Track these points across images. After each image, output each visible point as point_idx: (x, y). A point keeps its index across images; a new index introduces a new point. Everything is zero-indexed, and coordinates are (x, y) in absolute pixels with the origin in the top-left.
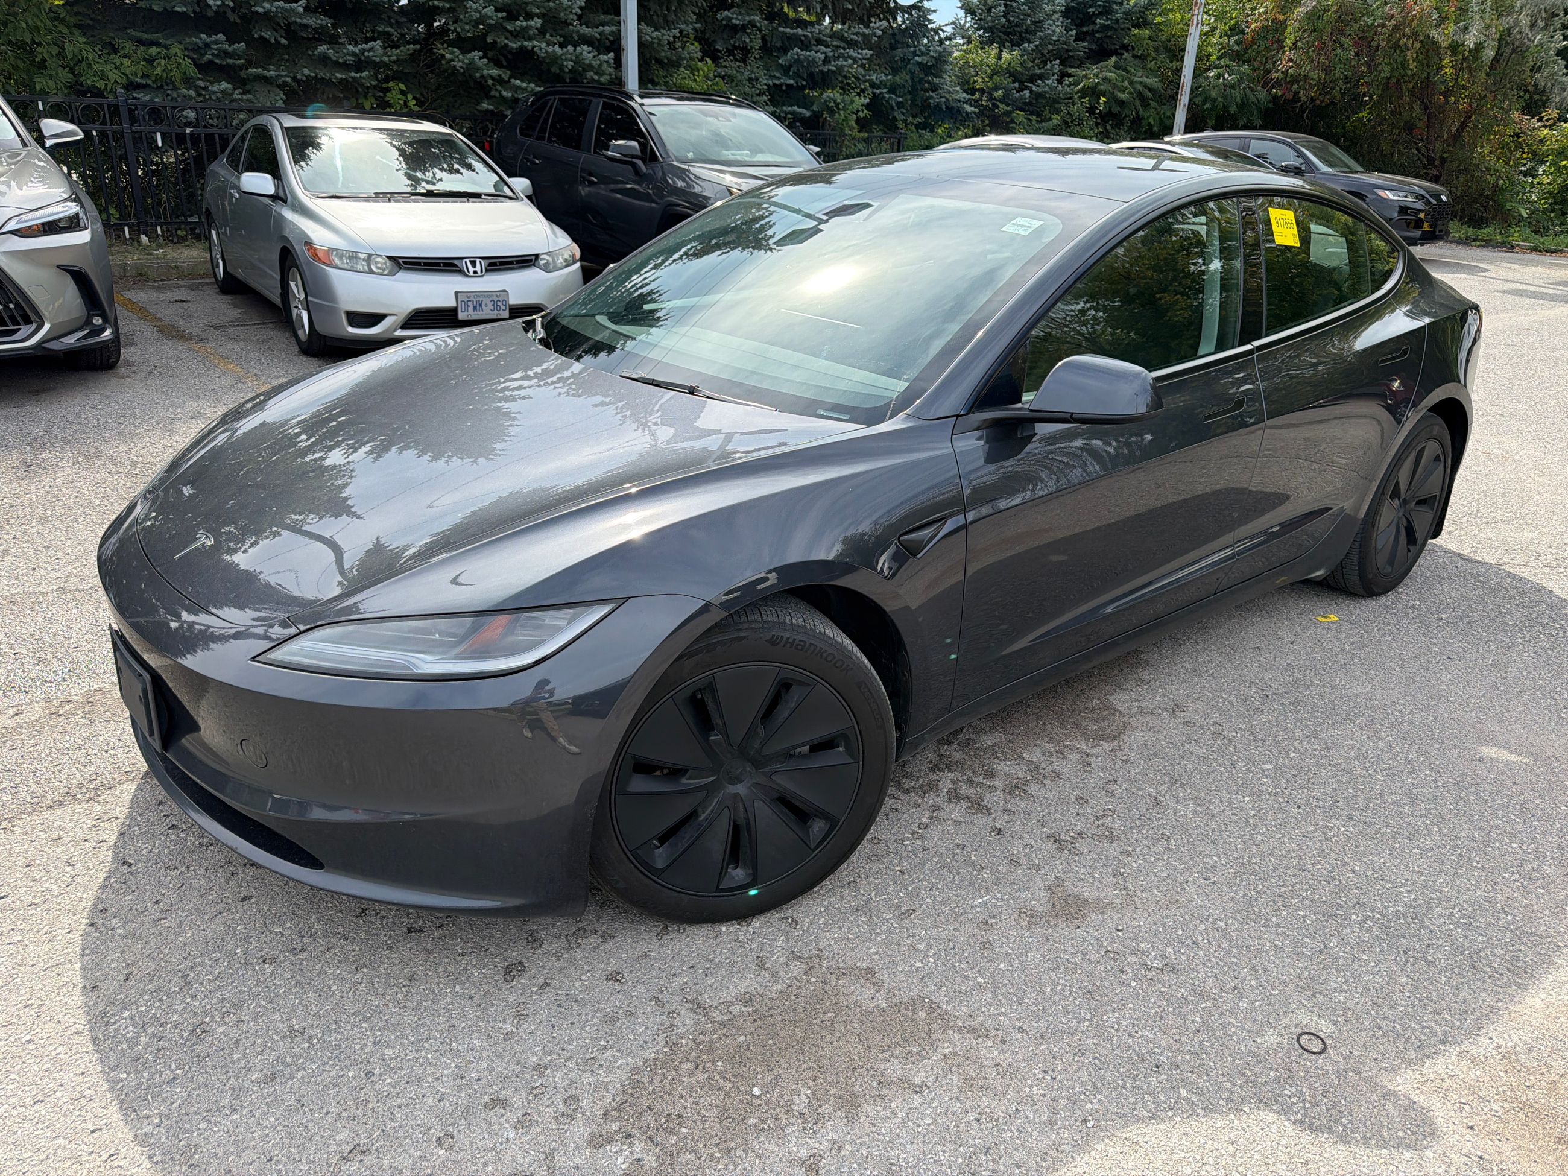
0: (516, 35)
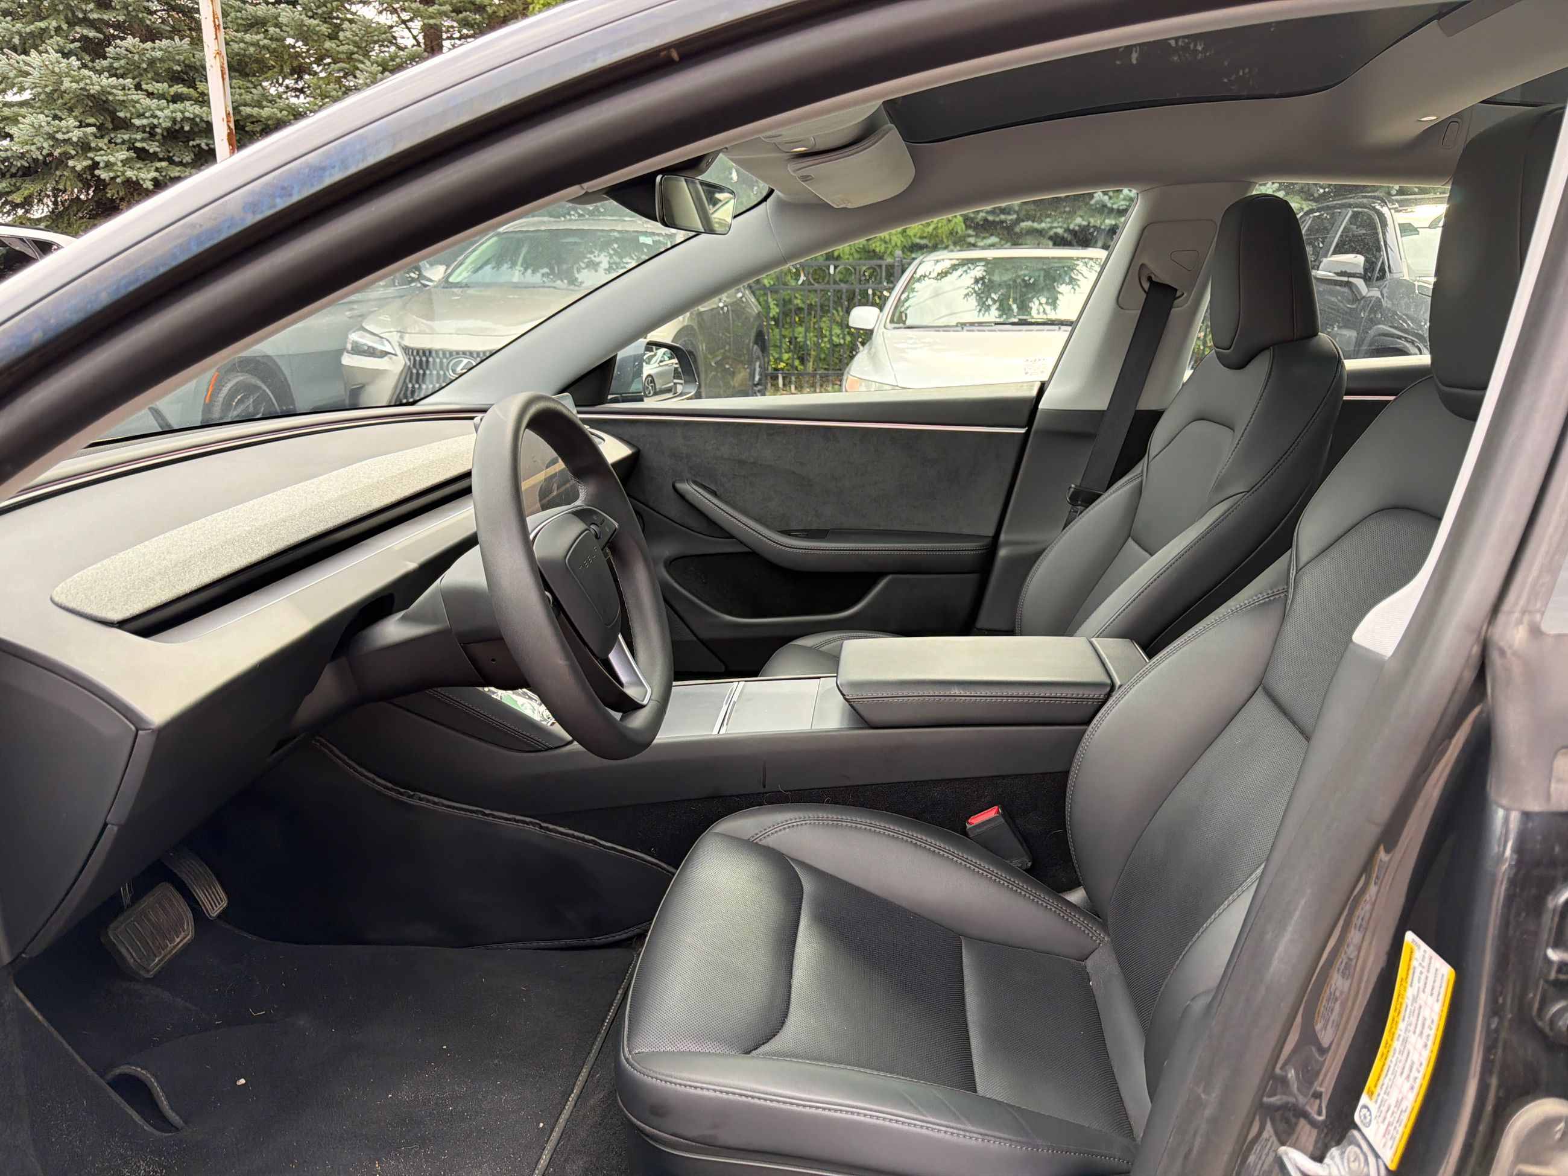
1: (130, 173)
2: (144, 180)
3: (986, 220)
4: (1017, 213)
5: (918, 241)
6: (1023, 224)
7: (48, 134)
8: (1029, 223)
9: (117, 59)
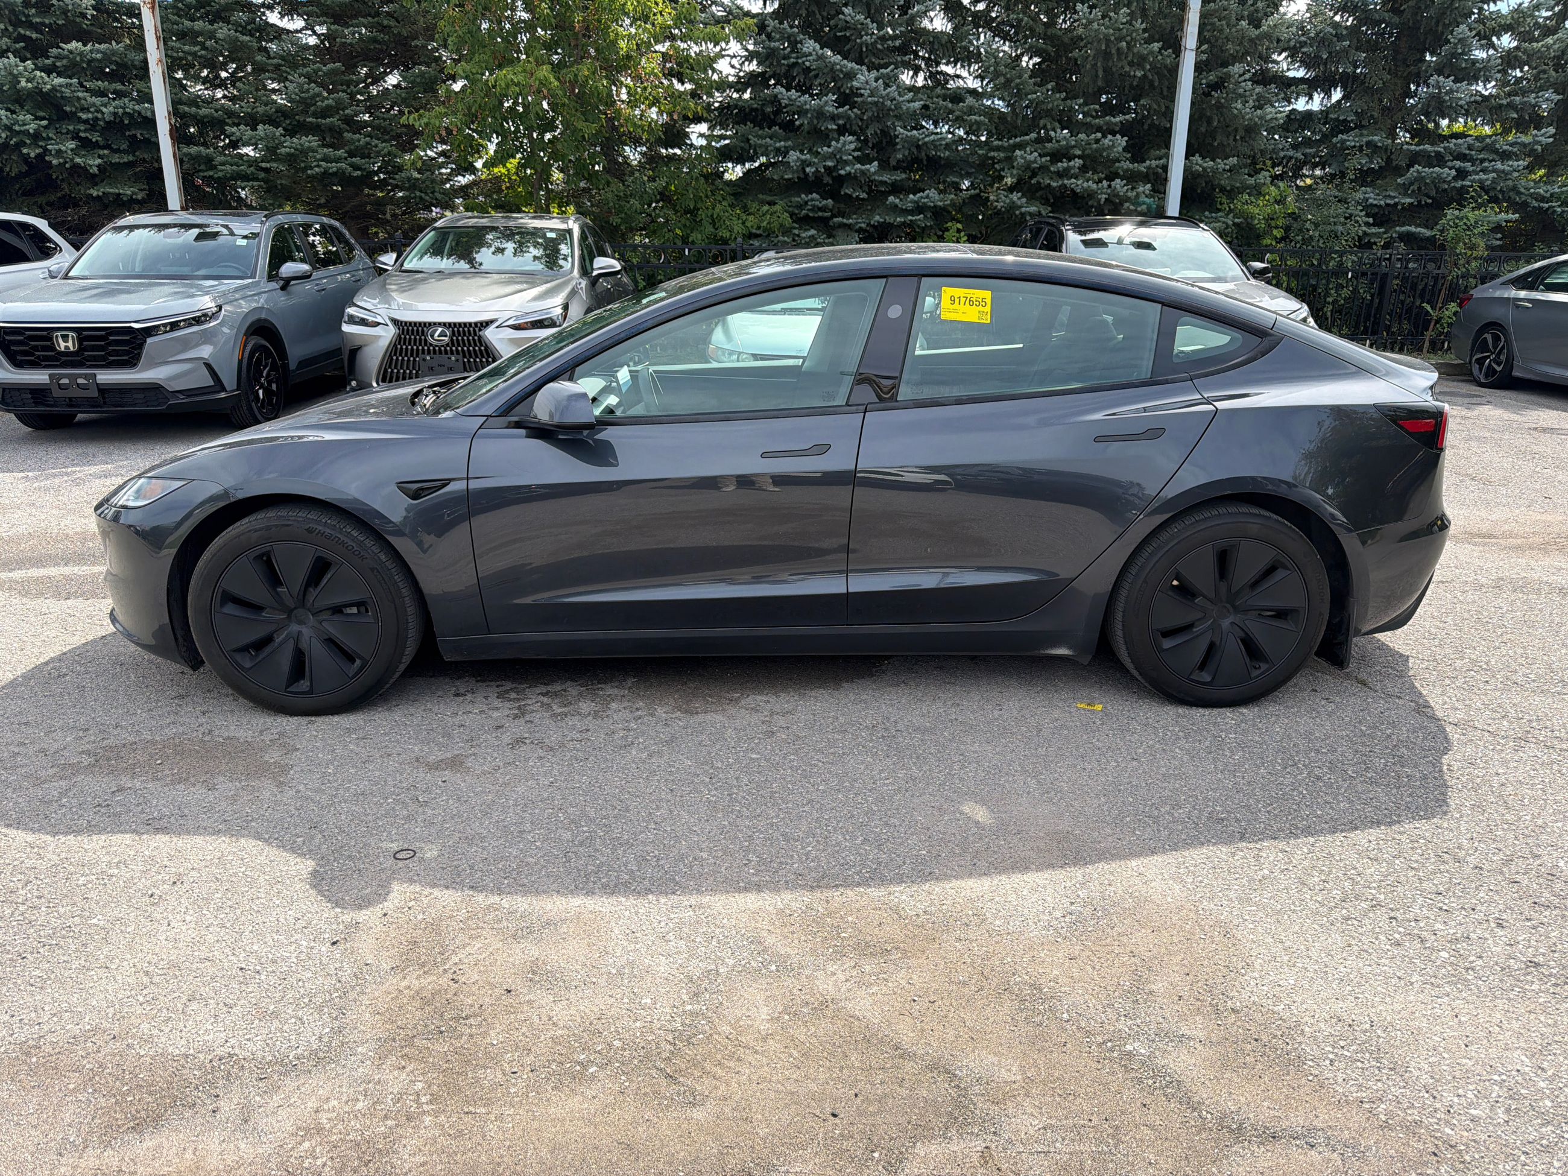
0: (1061, 175)
1: (78, 160)
2: (91, 166)
3: (807, 215)
4: (831, 211)
5: (754, 231)
6: (835, 220)
7: (6, 125)
8: (840, 219)
9: (58, 57)
